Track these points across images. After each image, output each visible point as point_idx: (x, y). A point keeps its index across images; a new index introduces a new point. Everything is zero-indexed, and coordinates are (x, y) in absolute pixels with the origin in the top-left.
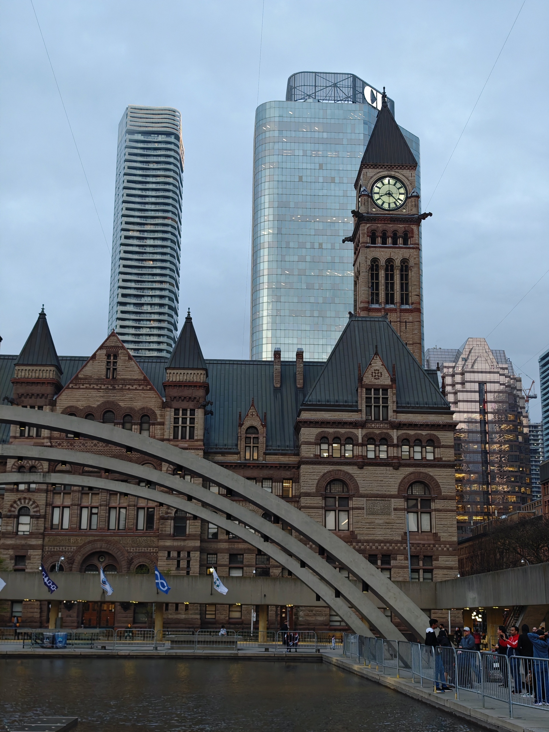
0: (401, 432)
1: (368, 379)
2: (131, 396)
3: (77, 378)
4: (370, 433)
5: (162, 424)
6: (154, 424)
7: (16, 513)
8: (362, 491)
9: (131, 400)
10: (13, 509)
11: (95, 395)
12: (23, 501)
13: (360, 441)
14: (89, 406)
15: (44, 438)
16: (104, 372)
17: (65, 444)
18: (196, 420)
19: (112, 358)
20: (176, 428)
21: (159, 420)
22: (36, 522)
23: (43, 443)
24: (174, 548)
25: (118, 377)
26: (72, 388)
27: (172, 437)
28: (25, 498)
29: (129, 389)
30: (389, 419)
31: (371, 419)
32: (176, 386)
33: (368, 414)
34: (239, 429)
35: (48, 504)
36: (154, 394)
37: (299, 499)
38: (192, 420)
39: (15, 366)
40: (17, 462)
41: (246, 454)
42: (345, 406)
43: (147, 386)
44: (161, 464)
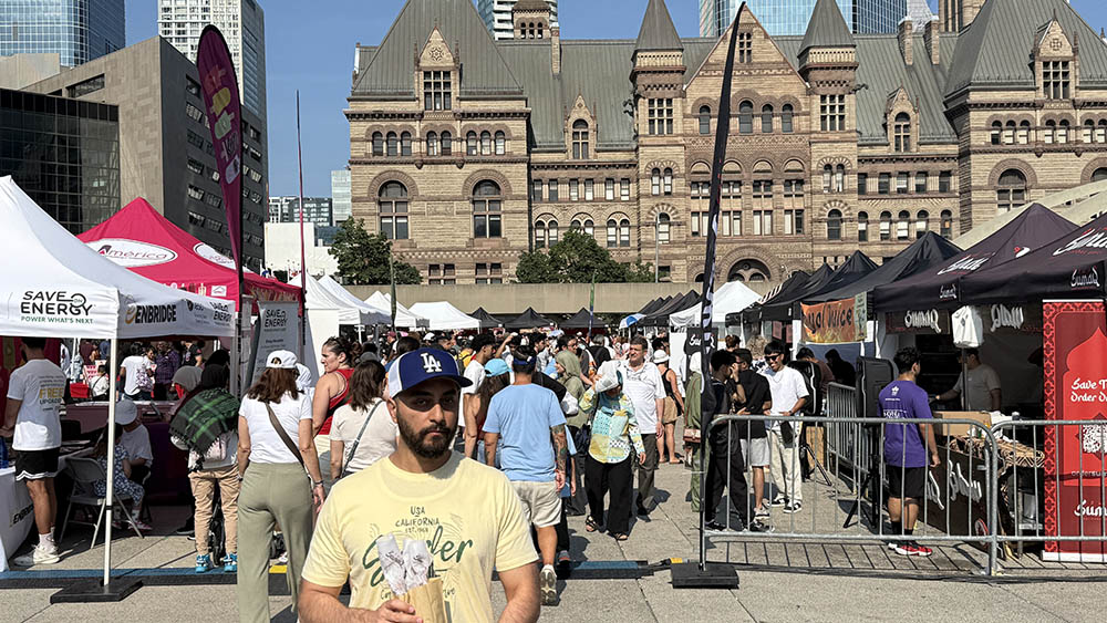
0: (1083, 112)
1: (1046, 51)
3: (707, 64)
4: (1049, 115)
5: (808, 114)
6: (797, 115)
7: (655, 219)
8: (1040, 181)
9: (771, 87)
10: (651, 216)
12: (661, 207)
13: (1038, 125)
15: (677, 135)
16: (738, 55)
18: (846, 108)
19: (745, 37)
20: (823, 118)
21: (803, 110)
22: (677, 229)
23: (677, 141)
24: (831, 254)
25: (754, 60)
26: (703, 75)
27: (819, 129)
28: (663, 205)
29: (767, 74)
30: (1071, 97)
31: (1049, 97)
32: (822, 68)
33: (1046, 91)
34: (886, 116)
35: (687, 210)
36: (796, 79)
37: (960, 193)
38: (842, 108)
39: (636, 52)
40: (649, 163)
41: (897, 145)
42: (1019, 84)
43: (787, 69)
44: (809, 161)
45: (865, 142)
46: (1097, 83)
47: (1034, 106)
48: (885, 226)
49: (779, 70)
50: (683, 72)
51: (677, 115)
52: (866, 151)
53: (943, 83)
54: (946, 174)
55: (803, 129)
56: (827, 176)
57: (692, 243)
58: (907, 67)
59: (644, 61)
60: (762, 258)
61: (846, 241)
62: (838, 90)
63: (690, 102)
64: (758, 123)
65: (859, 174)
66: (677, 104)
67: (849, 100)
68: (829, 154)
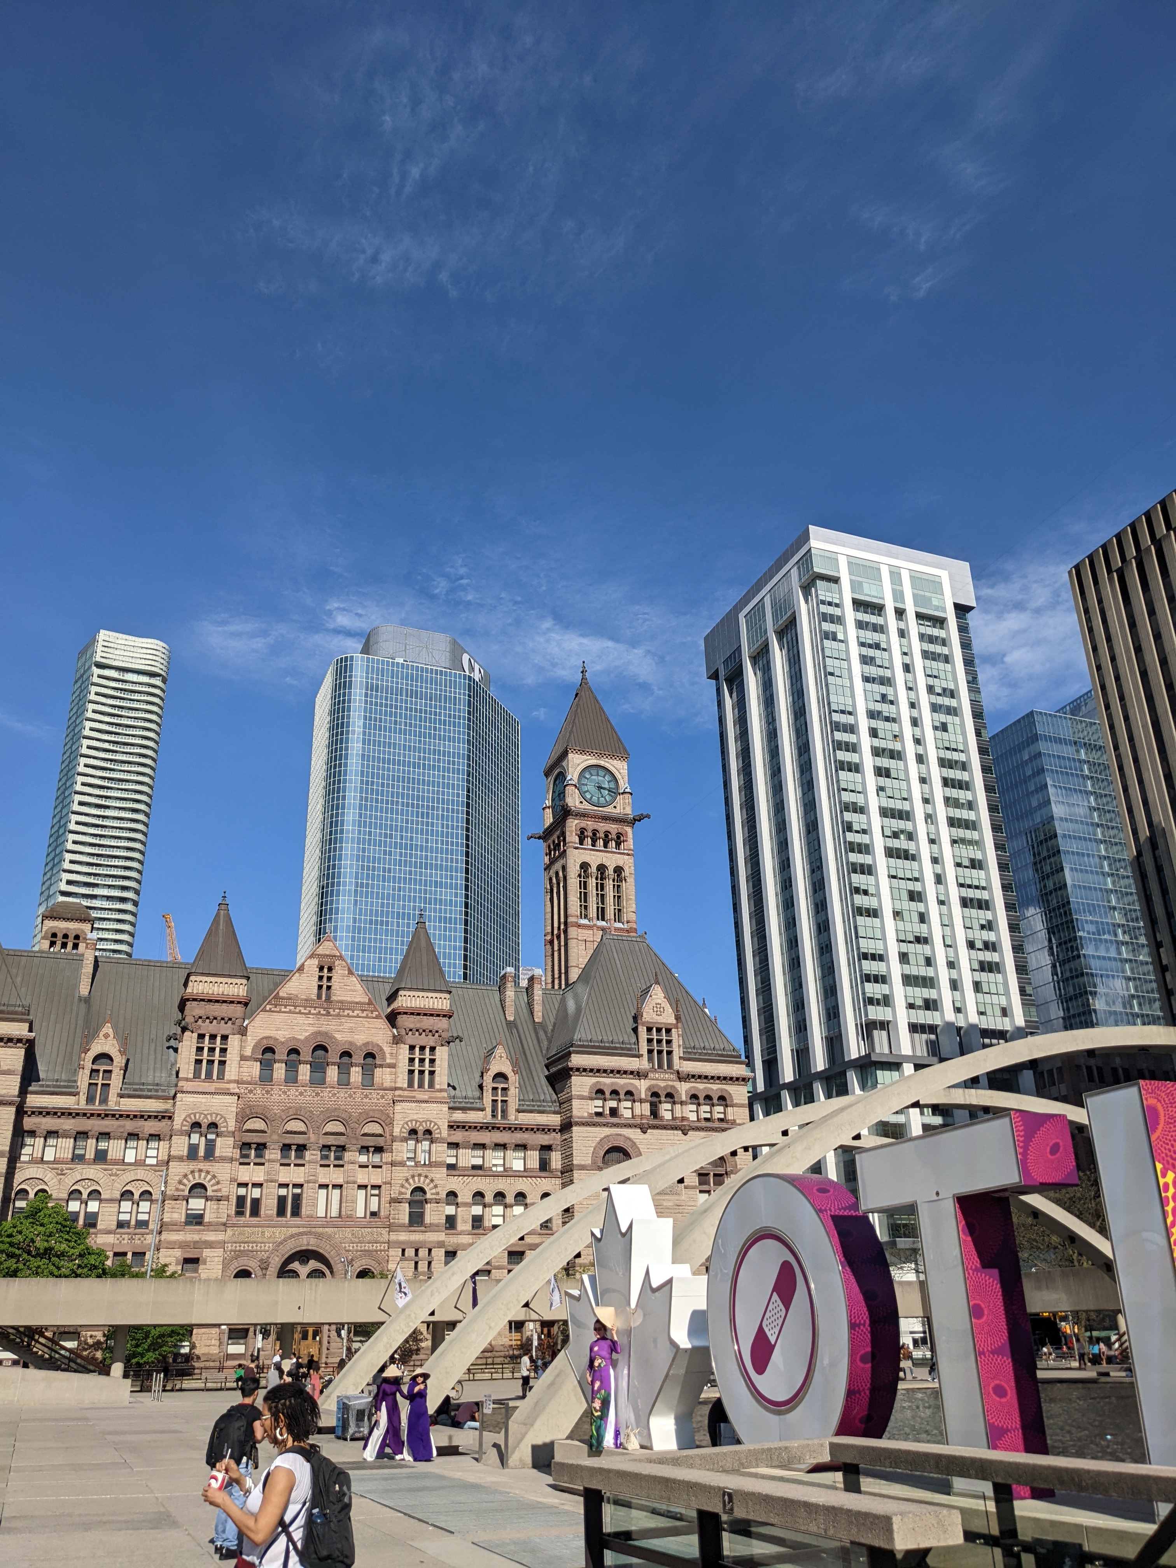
0: (688, 1085)
1: (649, 1015)
2: (351, 1025)
3: (277, 997)
4: (653, 1086)
5: (392, 1066)
6: (381, 1066)
7: (186, 1193)
9: (351, 1030)
10: (182, 1187)
11: (301, 1022)
12: (197, 1175)
13: (643, 1096)
14: (294, 1038)
15: (229, 1082)
16: (315, 990)
17: (259, 1092)
18: (437, 1062)
19: (326, 970)
20: (411, 1072)
21: (388, 1061)
22: (215, 1207)
23: (228, 1089)
24: (411, 1244)
25: (334, 998)
26: (270, 1011)
27: (406, 1085)
28: (200, 1171)
29: (348, 1016)
30: (675, 1068)
31: (653, 1067)
32: (412, 1014)
33: (650, 1060)
34: (482, 1076)
35: (233, 1180)
36: (382, 1024)
37: (562, 1173)
38: (432, 1061)
39: (189, 975)
40: (189, 1116)
41: (493, 1111)
42: (622, 1049)
43: (372, 1012)
44: (391, 1123)
45: (457, 1105)
46: (700, 1054)
47: (638, 1074)
48: (477, 1210)
49: (363, 1011)
50: (246, 1004)
51: (232, 1056)
52: (459, 1116)
53: (545, 1044)
54: (546, 1149)
55: (387, 1084)
56: (412, 1143)
57: (234, 1226)
58: (509, 1024)
59: (199, 986)
60: (324, 1249)
61: (433, 1228)
62: (429, 1041)
63: (251, 1040)
64: (332, 1073)
65: (449, 1144)
66: (234, 1042)
67: (442, 1053)
68: (415, 1117)
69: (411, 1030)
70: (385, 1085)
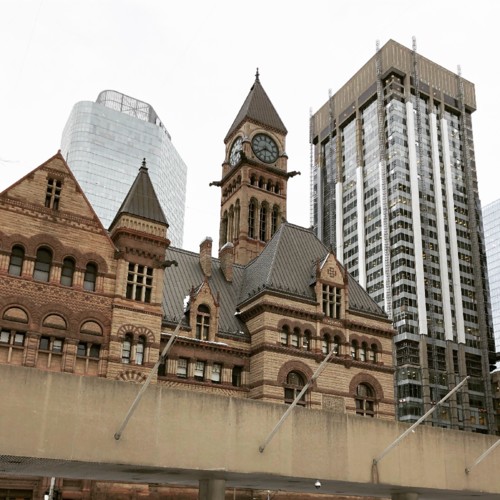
1: (325, 276)
2: (76, 235)
3: (5, 196)
4: (326, 329)
5: (114, 277)
6: (103, 275)
9: (76, 239)
11: (28, 222)
13: (318, 334)
14: (20, 235)
16: (44, 199)
18: (154, 281)
19: (55, 184)
20: (130, 286)
21: (109, 272)
25: (62, 209)
27: (125, 295)
29: (74, 227)
30: (342, 318)
31: (326, 314)
33: (325, 309)
36: (105, 239)
37: (250, 388)
38: (149, 280)
41: (197, 333)
42: (304, 297)
43: (97, 228)
44: (109, 325)
45: (168, 323)
46: (360, 311)
47: (315, 318)
52: (169, 332)
54: (238, 368)
55: (107, 291)
56: (127, 344)
58: (207, 278)
64: (56, 273)
67: (158, 274)
68: (132, 322)
69: (131, 250)
70: (105, 292)
